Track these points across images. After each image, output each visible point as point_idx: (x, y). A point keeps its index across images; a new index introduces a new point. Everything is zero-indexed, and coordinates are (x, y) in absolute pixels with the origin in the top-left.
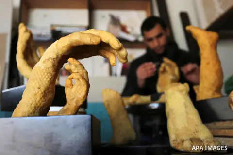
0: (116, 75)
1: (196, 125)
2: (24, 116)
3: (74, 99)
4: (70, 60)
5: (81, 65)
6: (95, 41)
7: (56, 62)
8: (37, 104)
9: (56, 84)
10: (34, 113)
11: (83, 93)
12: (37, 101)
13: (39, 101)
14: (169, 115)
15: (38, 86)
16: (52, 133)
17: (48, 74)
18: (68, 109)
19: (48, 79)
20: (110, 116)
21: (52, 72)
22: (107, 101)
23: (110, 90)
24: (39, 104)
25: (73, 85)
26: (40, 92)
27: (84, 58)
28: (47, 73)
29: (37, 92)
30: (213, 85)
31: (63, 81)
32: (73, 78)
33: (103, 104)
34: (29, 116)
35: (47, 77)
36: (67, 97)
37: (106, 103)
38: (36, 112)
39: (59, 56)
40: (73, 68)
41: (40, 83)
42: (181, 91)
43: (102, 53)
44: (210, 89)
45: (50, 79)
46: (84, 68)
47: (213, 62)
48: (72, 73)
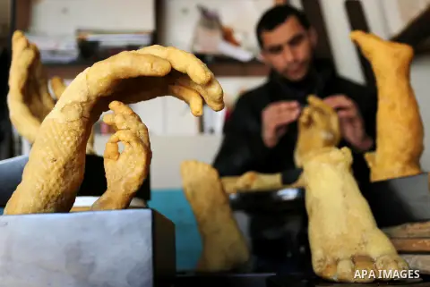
0: (212, 131)
1: (364, 231)
2: (26, 213)
3: (121, 180)
4: (114, 104)
5: (134, 114)
6: (160, 69)
7: (86, 109)
8: (50, 191)
9: (87, 152)
10: (46, 207)
11: (140, 169)
12: (51, 185)
13: (54, 185)
14: (311, 211)
15: (52, 156)
16: (79, 244)
17: (72, 134)
18: (109, 200)
19: (72, 143)
20: (196, 215)
21: (78, 130)
22: (190, 185)
23: (196, 162)
24: (54, 191)
25: (119, 154)
26: (56, 168)
27: (140, 101)
28: (69, 131)
29: (50, 167)
30: (403, 150)
31: (100, 146)
32: (119, 141)
33: (183, 191)
34: (35, 213)
35: (69, 138)
36: (108, 176)
37: (189, 190)
38: (49, 205)
39: (93, 98)
40: (118, 120)
41: (56, 150)
42: (336, 163)
43: (176, 91)
44: (397, 159)
45: (76, 143)
46: (140, 120)
47: (402, 103)
48: (118, 130)
